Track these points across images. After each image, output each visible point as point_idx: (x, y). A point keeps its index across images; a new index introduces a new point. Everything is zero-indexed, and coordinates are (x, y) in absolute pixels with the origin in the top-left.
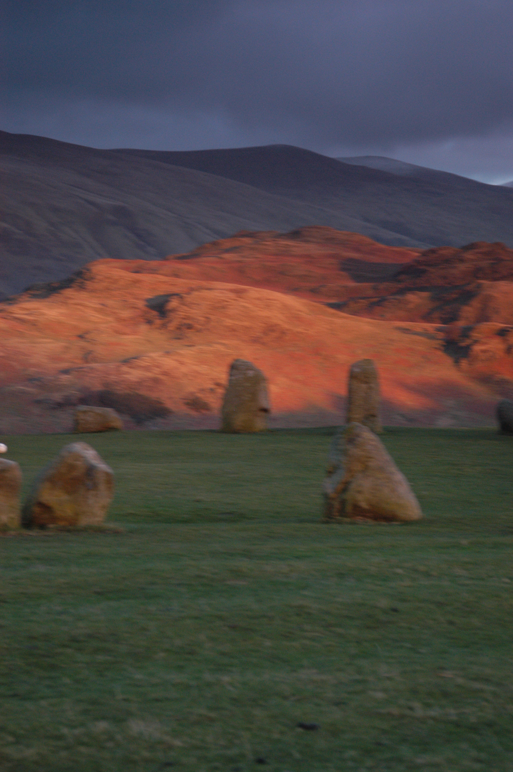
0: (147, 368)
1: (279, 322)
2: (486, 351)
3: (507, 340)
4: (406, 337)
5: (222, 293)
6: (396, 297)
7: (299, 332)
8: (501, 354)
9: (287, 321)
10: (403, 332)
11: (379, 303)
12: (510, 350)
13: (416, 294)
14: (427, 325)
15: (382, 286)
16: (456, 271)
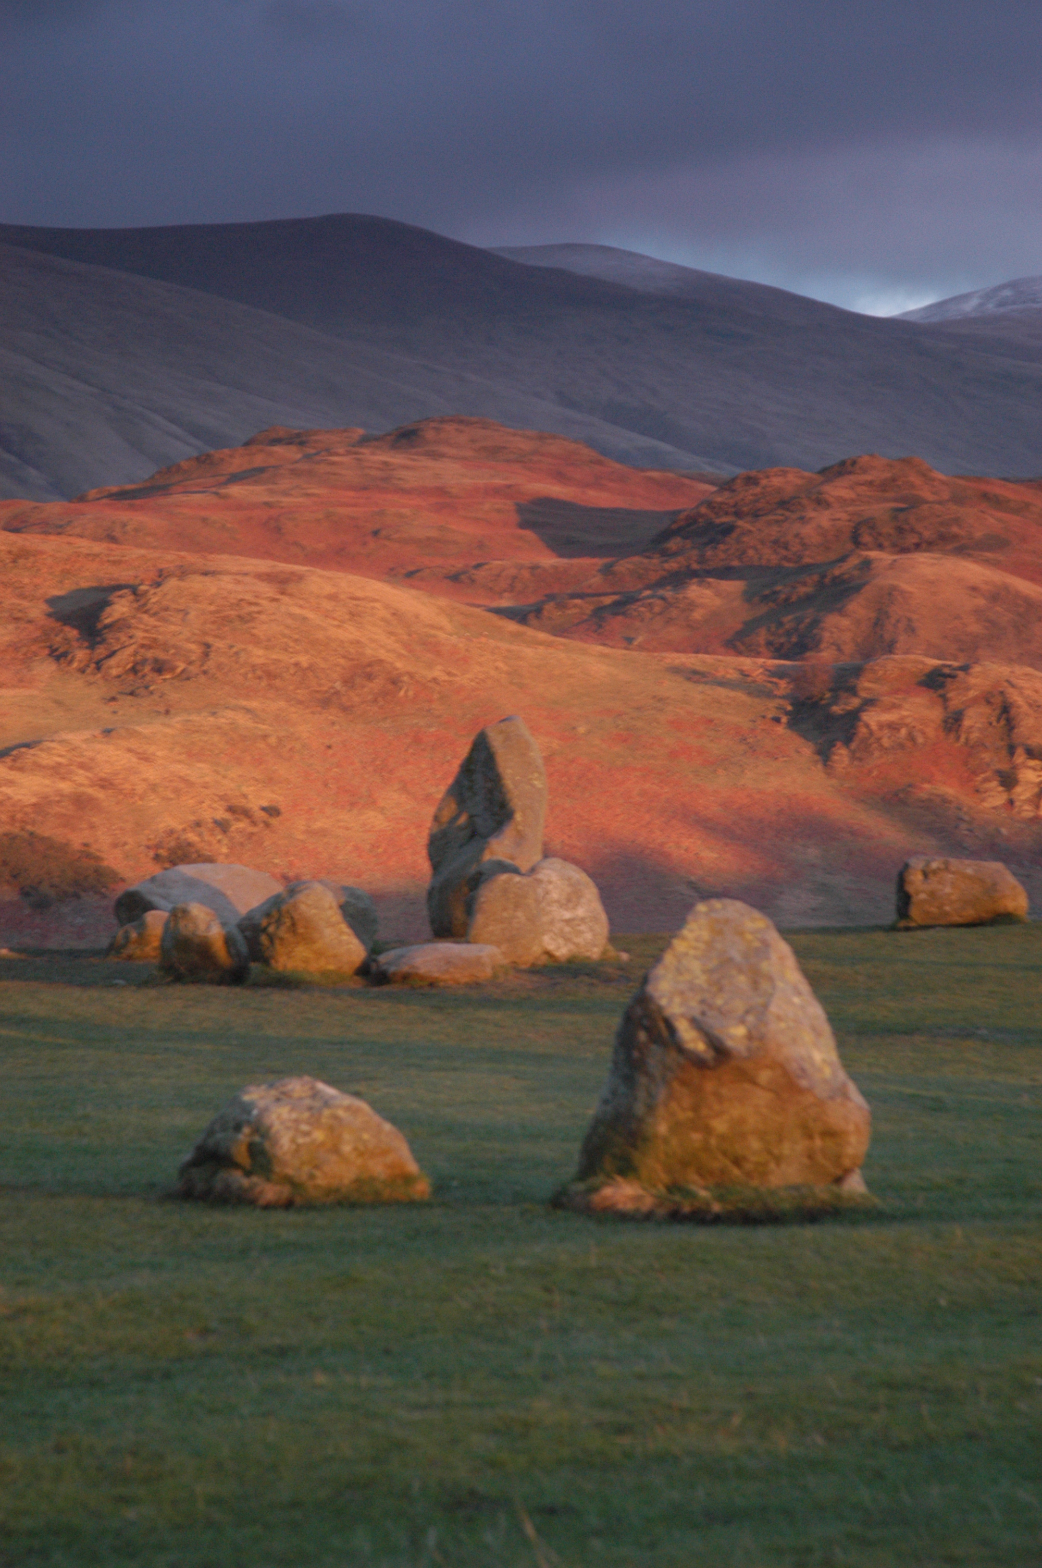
0: (56, 771)
1: (382, 654)
2: (893, 727)
3: (945, 699)
4: (697, 692)
5: (238, 582)
6: (661, 592)
7: (435, 680)
8: (931, 732)
9: (404, 652)
10: (689, 679)
11: (621, 606)
12: (953, 722)
13: (709, 586)
14: (746, 662)
15: (624, 566)
16: (807, 530)
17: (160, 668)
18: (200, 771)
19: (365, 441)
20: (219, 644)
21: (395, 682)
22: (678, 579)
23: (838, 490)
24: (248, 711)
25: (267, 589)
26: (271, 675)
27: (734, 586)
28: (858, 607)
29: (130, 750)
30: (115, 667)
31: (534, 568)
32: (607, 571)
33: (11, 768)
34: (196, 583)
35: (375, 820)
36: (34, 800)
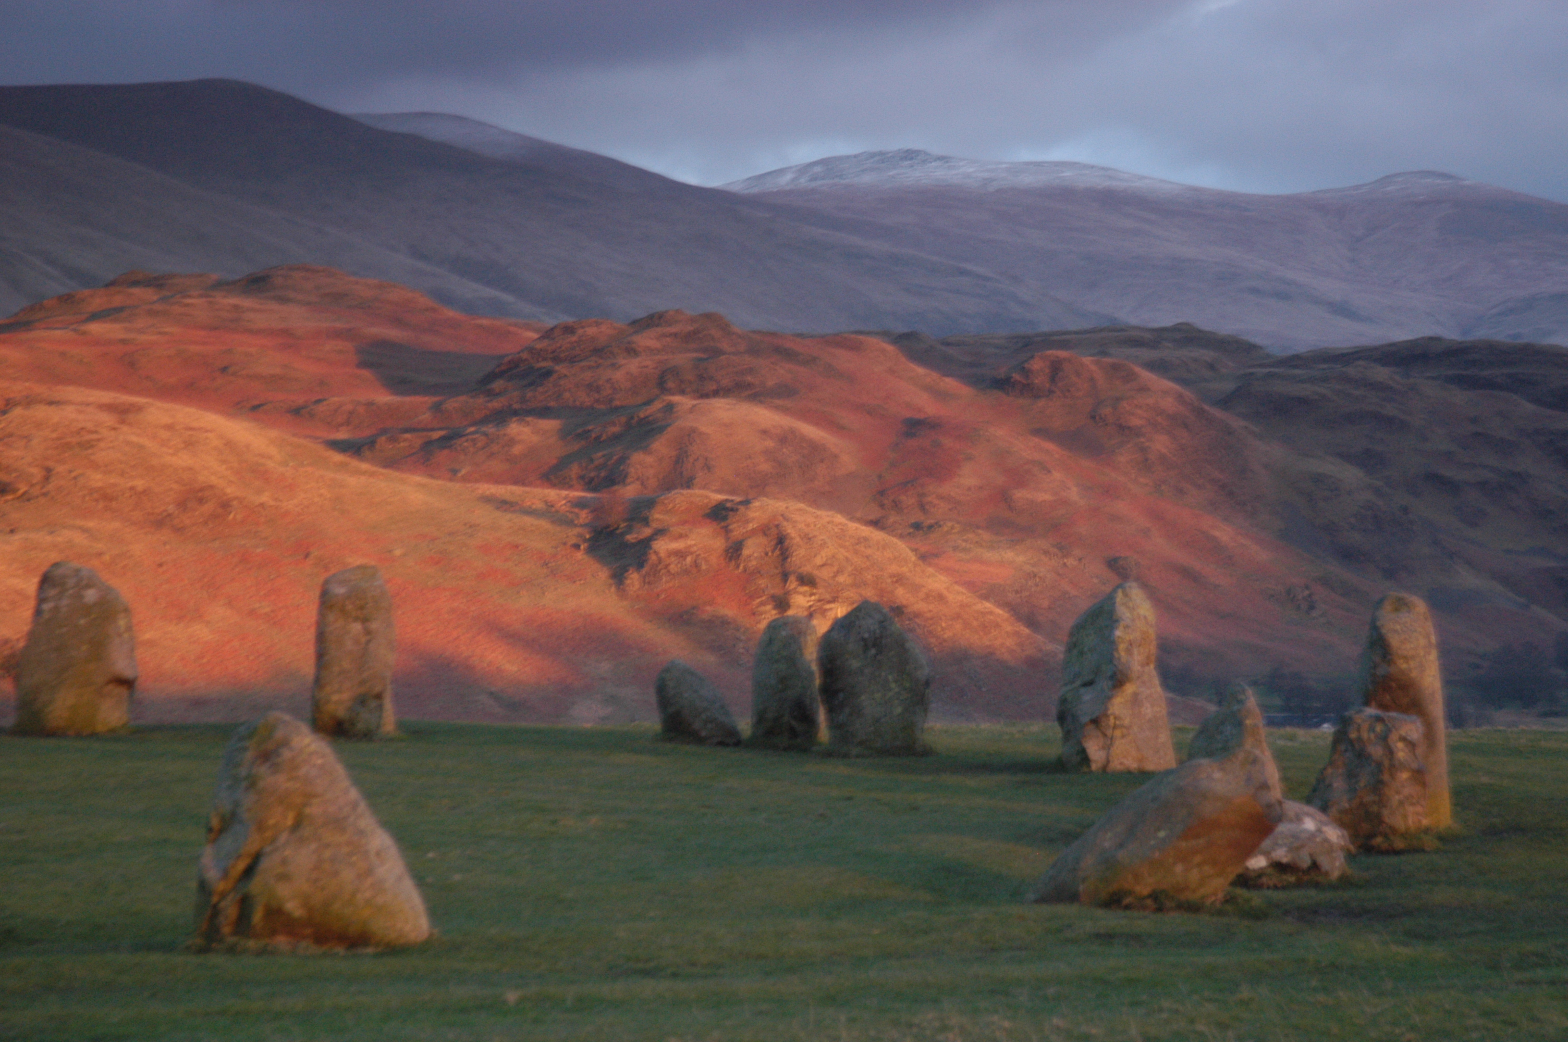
1: (214, 480)
2: (680, 554)
3: (727, 530)
4: (505, 520)
5: (81, 412)
6: (484, 429)
7: (262, 505)
8: (713, 560)
9: (234, 479)
10: (498, 508)
11: (447, 441)
12: (734, 551)
13: (528, 424)
14: (552, 494)
15: (453, 404)
16: (618, 375)
19: (218, 285)
20: (60, 469)
21: (225, 505)
22: (501, 417)
23: (646, 340)
24: (84, 530)
25: (108, 419)
26: (107, 498)
27: (550, 425)
28: (661, 446)
31: (370, 404)
32: (437, 408)
34: (41, 412)
35: (202, 632)
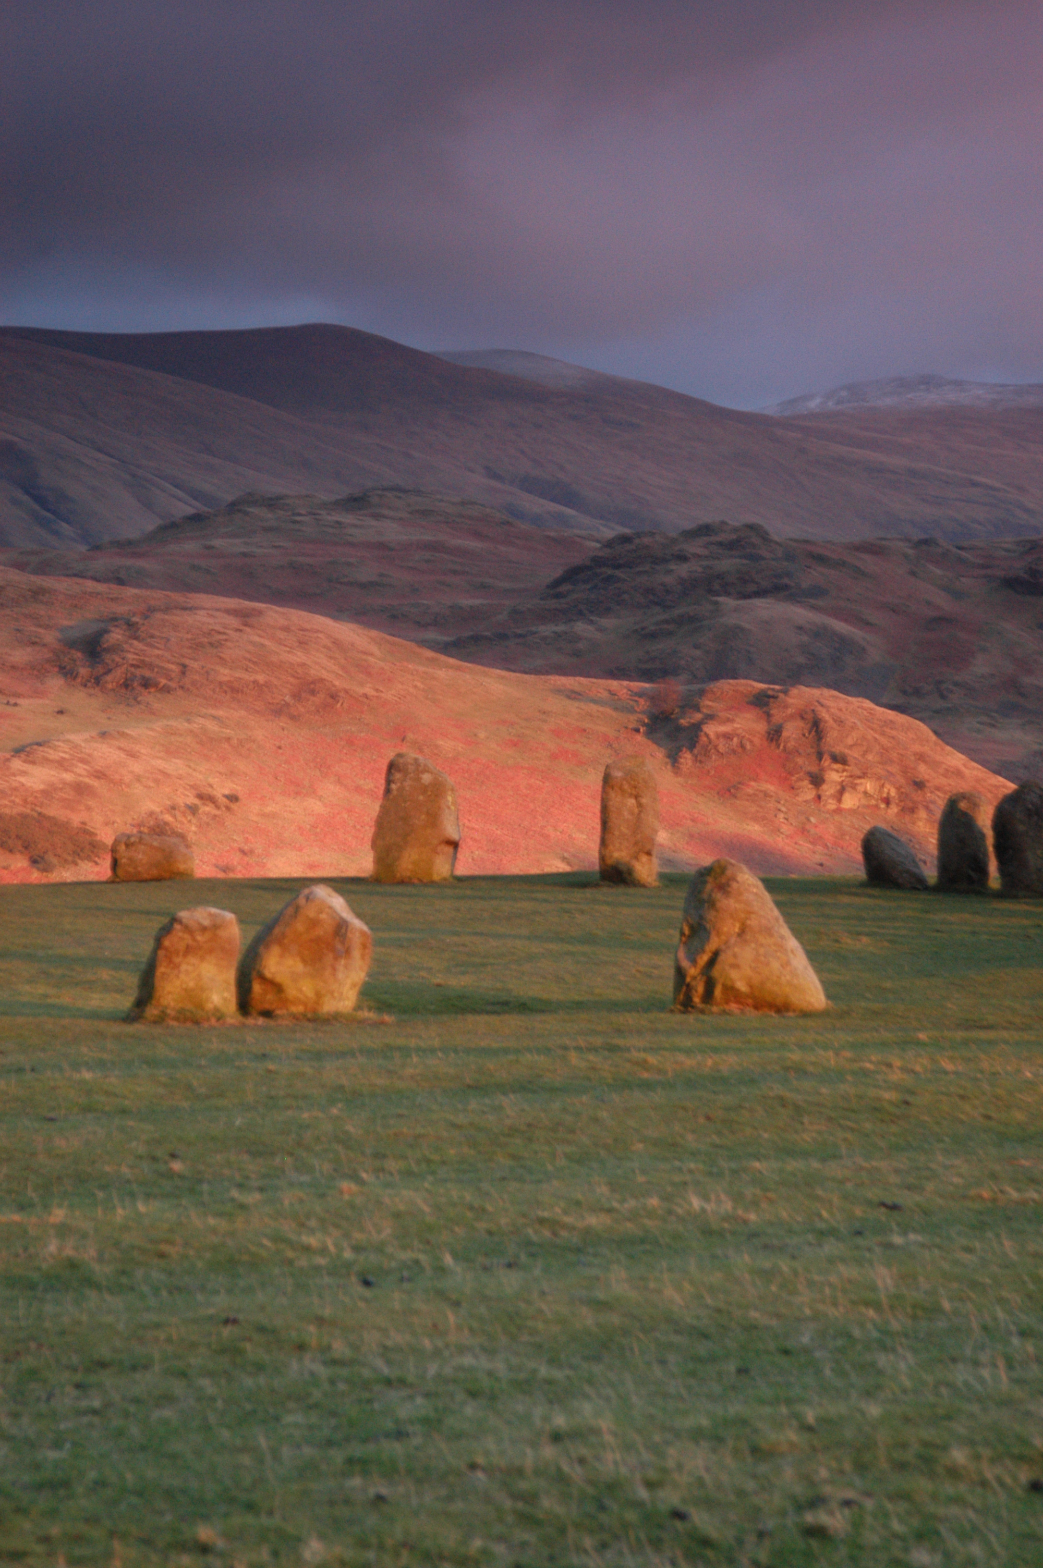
1: (324, 675)
2: (727, 737)
3: (768, 715)
5: (211, 616)
7: (366, 696)
8: (757, 741)
9: (340, 672)
10: (568, 697)
12: (774, 735)
13: (591, 622)
14: (615, 685)
15: (526, 606)
16: (670, 579)
17: (146, 684)
18: (175, 766)
20: (194, 665)
21: (334, 696)
22: (568, 616)
23: (695, 548)
24: (215, 718)
25: (234, 622)
26: (234, 690)
27: (611, 623)
28: (706, 640)
29: (120, 748)
30: (111, 680)
31: (455, 607)
32: (512, 610)
33: (25, 761)
34: (177, 617)
36: (42, 787)
